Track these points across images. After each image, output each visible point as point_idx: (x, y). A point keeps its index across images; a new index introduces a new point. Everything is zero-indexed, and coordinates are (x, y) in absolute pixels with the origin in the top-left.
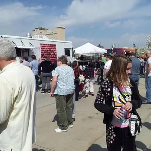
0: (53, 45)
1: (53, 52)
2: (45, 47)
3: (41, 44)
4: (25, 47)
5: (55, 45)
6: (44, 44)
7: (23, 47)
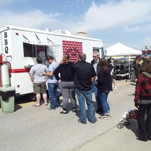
0: (78, 43)
1: (79, 53)
2: (69, 45)
3: (63, 41)
4: (41, 44)
5: (81, 43)
6: (67, 42)
7: (39, 44)
